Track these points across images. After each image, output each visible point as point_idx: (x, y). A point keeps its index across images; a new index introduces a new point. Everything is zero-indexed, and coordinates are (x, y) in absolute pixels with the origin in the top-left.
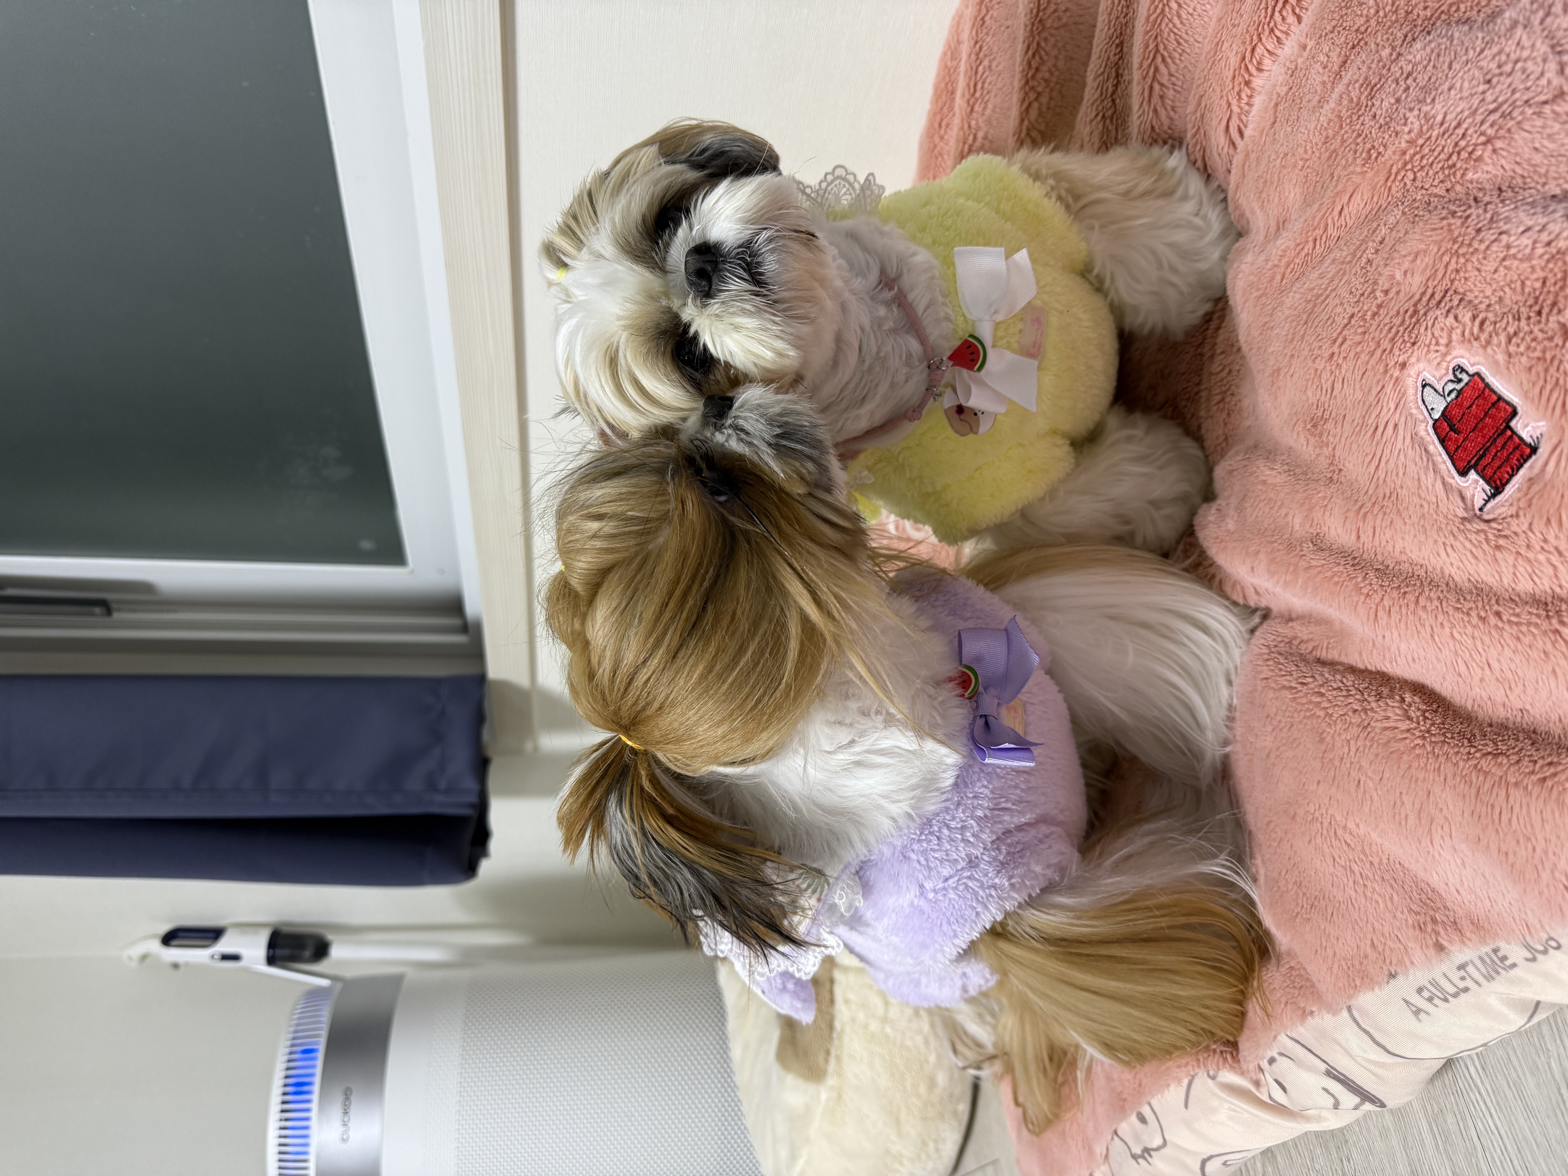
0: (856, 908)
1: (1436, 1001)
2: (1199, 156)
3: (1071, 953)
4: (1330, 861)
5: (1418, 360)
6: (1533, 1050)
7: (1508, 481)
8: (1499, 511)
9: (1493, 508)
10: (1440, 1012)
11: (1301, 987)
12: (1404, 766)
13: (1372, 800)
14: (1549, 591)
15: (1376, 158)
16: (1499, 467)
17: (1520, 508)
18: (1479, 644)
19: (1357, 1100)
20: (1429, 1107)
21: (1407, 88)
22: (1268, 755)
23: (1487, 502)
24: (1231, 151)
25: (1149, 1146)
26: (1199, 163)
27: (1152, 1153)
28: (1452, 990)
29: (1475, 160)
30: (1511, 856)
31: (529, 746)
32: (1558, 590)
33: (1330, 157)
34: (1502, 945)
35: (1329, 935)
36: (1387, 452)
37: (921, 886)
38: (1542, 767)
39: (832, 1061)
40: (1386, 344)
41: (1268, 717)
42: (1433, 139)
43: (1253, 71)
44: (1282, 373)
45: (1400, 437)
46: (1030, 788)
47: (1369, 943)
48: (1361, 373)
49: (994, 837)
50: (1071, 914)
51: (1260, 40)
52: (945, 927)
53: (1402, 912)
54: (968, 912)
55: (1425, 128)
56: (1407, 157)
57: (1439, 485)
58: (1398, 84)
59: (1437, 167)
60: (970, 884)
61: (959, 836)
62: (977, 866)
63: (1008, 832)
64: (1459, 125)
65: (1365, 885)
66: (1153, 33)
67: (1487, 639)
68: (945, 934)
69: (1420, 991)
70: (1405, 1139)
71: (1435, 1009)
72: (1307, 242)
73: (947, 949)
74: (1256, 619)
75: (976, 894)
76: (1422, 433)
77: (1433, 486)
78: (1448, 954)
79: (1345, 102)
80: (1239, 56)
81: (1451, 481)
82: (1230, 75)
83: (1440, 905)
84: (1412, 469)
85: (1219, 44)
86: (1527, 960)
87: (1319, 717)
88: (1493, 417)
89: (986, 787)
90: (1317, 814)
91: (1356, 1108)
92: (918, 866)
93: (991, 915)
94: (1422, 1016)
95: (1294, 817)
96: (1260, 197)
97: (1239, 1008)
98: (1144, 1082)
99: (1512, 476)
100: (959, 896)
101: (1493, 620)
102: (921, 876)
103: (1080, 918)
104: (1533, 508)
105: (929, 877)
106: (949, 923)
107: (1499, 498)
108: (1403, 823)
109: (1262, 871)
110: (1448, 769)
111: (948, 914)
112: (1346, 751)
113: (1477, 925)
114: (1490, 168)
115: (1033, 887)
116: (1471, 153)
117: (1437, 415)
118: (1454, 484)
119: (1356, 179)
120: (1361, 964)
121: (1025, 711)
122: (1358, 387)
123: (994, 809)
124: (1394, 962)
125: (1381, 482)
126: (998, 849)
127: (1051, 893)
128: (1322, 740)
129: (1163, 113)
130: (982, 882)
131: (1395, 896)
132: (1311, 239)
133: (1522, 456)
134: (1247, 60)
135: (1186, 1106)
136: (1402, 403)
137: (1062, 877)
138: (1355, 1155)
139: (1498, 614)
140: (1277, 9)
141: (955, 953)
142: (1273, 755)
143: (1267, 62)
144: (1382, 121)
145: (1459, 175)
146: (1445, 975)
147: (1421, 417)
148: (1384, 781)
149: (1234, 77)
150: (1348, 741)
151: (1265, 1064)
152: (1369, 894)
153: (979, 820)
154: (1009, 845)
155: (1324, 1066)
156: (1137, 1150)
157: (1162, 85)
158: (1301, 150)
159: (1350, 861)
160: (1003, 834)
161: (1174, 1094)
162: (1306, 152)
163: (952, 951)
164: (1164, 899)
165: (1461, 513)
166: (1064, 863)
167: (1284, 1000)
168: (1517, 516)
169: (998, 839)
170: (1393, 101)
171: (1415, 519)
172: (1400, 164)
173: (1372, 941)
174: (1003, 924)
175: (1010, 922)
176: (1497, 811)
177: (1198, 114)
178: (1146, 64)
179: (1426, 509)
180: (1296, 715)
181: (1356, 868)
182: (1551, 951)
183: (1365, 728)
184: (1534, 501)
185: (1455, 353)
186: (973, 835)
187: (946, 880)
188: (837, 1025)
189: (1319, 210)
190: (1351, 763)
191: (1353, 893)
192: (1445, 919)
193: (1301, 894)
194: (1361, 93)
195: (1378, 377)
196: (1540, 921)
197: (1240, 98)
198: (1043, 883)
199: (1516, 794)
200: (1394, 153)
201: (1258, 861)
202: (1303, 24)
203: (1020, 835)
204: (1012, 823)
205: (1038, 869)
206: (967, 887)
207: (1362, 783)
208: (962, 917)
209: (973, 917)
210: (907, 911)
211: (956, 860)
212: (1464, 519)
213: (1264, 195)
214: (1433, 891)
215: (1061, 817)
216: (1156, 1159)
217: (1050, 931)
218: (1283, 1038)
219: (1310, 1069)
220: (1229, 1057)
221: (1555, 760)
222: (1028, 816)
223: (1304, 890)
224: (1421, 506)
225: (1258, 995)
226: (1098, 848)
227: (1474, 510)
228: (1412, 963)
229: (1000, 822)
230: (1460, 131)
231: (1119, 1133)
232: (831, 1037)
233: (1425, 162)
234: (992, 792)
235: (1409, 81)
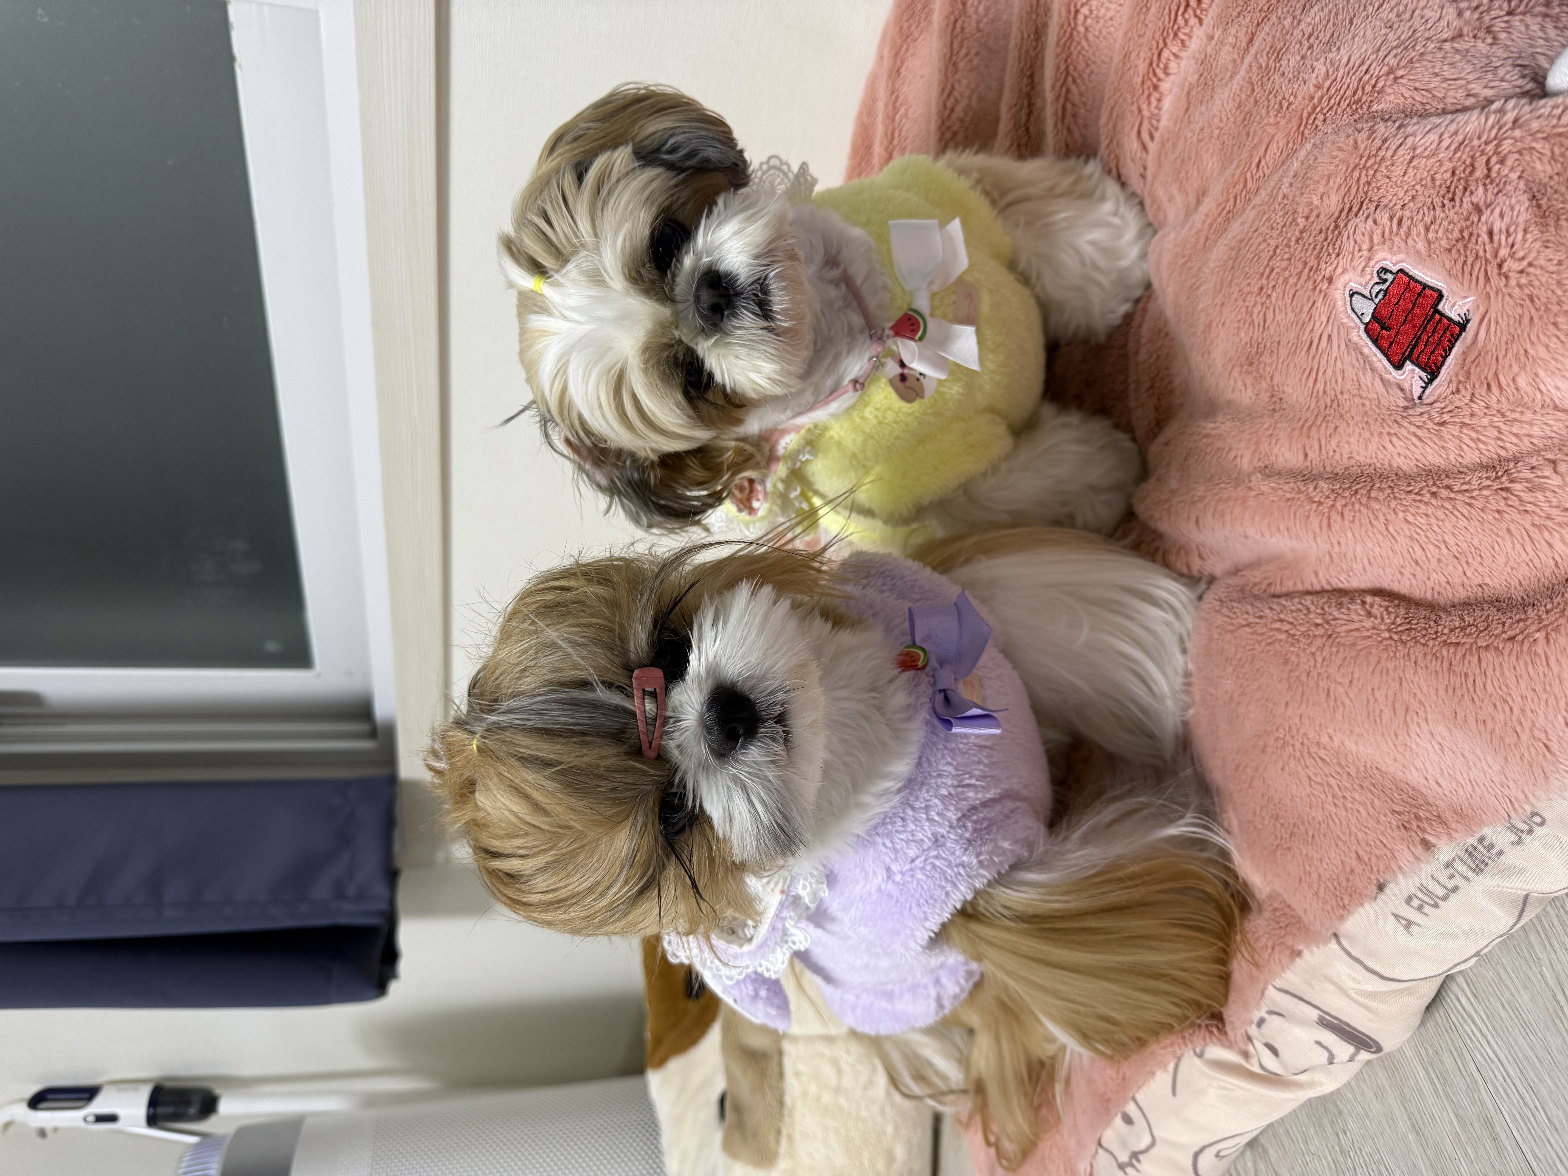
0: (821, 900)
1: (1427, 909)
2: (1113, 165)
3: (1044, 929)
4: (1305, 781)
5: (1345, 271)
6: (1523, 962)
7: (1443, 363)
8: (1439, 392)
9: (1431, 394)
10: (1431, 920)
11: (1287, 926)
12: (1373, 660)
13: (1344, 706)
14: (1495, 456)
15: (1288, 108)
16: (1433, 352)
17: (1460, 382)
18: (1433, 521)
19: (1351, 1049)
20: (1423, 1052)
21: (1311, 47)
22: (1231, 698)
23: (1425, 388)
24: (1144, 155)
25: (1137, 1149)
26: (1114, 172)
27: (1141, 1157)
28: (1441, 892)
29: (1379, 93)
30: (1490, 724)
31: (440, 856)
32: (1503, 453)
33: (1244, 120)
34: (1486, 831)
35: (1312, 858)
36: (1323, 362)
37: (888, 869)
38: (1511, 626)
39: (784, 1141)
40: (1313, 262)
41: (1227, 660)
42: (1339, 79)
43: (1161, 75)
44: (1214, 324)
45: (1335, 347)
46: (992, 763)
47: (1354, 856)
48: (1291, 296)
49: (960, 814)
50: (1042, 890)
51: (1165, 44)
52: (915, 910)
53: (1385, 816)
54: (937, 893)
55: (1331, 71)
56: (1316, 100)
57: (1378, 383)
58: (1301, 44)
59: (1344, 105)
60: (937, 863)
61: (924, 816)
62: (944, 845)
63: (974, 808)
64: (1363, 63)
65: (1344, 797)
66: (1064, 55)
67: (1440, 514)
68: (915, 917)
69: (1409, 900)
70: (1402, 1093)
71: (1425, 918)
72: (1228, 201)
73: (918, 934)
74: (1203, 586)
75: (944, 873)
76: (1355, 339)
77: (1373, 384)
78: (1434, 853)
79: (1254, 69)
80: (1147, 62)
81: (1388, 376)
82: (1140, 80)
83: (1422, 802)
84: (1350, 373)
85: (1126, 56)
86: (1513, 843)
87: (1280, 641)
88: (1422, 306)
89: (949, 764)
90: (1288, 737)
91: (1351, 1060)
92: (884, 850)
93: (960, 895)
94: (1414, 928)
95: (1263, 751)
96: (1177, 179)
97: (1222, 968)
98: (1128, 1073)
99: (1445, 358)
100: (927, 876)
101: (1444, 493)
102: (887, 859)
103: (1052, 894)
104: (1472, 378)
105: (896, 860)
106: (918, 905)
107: (1436, 382)
108: (1378, 719)
109: (1235, 822)
110: (1418, 651)
111: (917, 896)
112: (1312, 663)
113: (1460, 815)
114: (1392, 97)
115: (1001, 863)
116: (1374, 86)
117: (1367, 319)
118: (1392, 380)
119: (1271, 130)
120: (1348, 880)
121: (982, 686)
122: (1289, 309)
123: (959, 786)
124: (1382, 869)
125: (1321, 393)
126: (965, 826)
127: (1021, 869)
128: (1286, 661)
129: (1076, 134)
130: (950, 861)
131: (1376, 801)
132: (1231, 196)
133: (1452, 335)
134: (1154, 65)
135: (1174, 1093)
136: (1333, 316)
137: (1031, 852)
138: (1351, 1124)
139: (1448, 487)
140: (1180, 12)
141: (927, 938)
142: (1236, 696)
143: (1173, 65)
144: (1290, 75)
145: (1365, 107)
146: (1433, 877)
147: (1352, 325)
148: (1355, 682)
149: (1143, 82)
150: (1313, 654)
151: (1253, 1030)
152: (1349, 805)
153: (943, 798)
154: (975, 822)
155: (1314, 1014)
156: (1124, 1158)
157: (1074, 105)
158: (1216, 120)
159: (1326, 776)
160: (969, 810)
161: (1161, 1080)
162: (1221, 120)
163: (923, 936)
164: (1135, 869)
165: (1402, 403)
166: (1032, 838)
167: (1270, 944)
168: (1458, 391)
169: (964, 816)
170: (1298, 58)
171: (1358, 418)
172: (1309, 109)
173: (1357, 853)
174: (973, 903)
175: (981, 902)
176: (1471, 679)
177: (1110, 126)
178: (1058, 85)
179: (1368, 407)
180: (1257, 646)
181: (1332, 781)
182: (1536, 829)
183: (1330, 636)
184: (1472, 370)
185: (1380, 255)
186: (938, 814)
187: (913, 861)
188: (788, 1100)
189: (1238, 167)
190: (1319, 674)
191: (1333, 808)
192: (1428, 815)
193: (1278, 826)
194: (1269, 59)
195: (1308, 293)
196: (1523, 792)
197: (1149, 103)
198: (1012, 860)
199: (1488, 657)
200: (1304, 99)
201: (1230, 809)
202: (1204, 26)
203: (985, 811)
204: (977, 799)
205: (1006, 845)
206: (934, 866)
207: (1331, 691)
208: (931, 897)
209: (943, 897)
210: (875, 898)
211: (922, 840)
212: (1406, 408)
213: (1182, 174)
214: (1414, 789)
215: (1025, 793)
216: (1146, 1164)
217: (1021, 908)
218: (1271, 991)
219: (1301, 1022)
220: (1215, 1030)
221: (1523, 617)
222: (993, 791)
223: (1282, 821)
224: (1363, 405)
225: (1243, 949)
226: (1066, 819)
227: (1413, 400)
228: (1400, 868)
229: (965, 799)
230: (1364, 68)
231: (1104, 1143)
232: (781, 1115)
233: (1332, 101)
234: (956, 769)
235: (1312, 40)
